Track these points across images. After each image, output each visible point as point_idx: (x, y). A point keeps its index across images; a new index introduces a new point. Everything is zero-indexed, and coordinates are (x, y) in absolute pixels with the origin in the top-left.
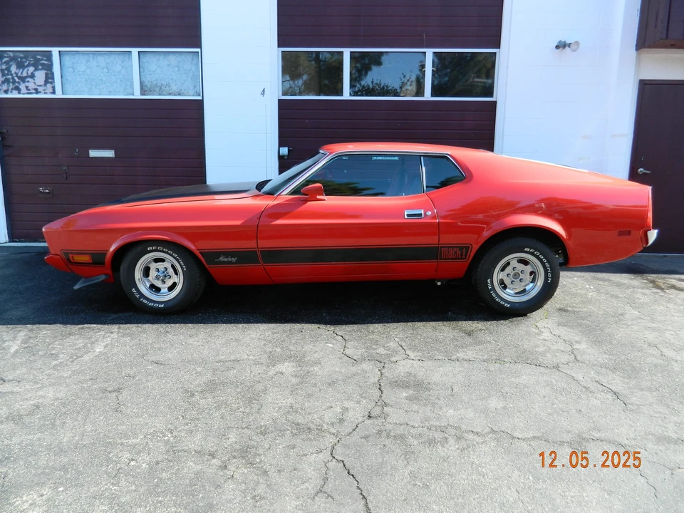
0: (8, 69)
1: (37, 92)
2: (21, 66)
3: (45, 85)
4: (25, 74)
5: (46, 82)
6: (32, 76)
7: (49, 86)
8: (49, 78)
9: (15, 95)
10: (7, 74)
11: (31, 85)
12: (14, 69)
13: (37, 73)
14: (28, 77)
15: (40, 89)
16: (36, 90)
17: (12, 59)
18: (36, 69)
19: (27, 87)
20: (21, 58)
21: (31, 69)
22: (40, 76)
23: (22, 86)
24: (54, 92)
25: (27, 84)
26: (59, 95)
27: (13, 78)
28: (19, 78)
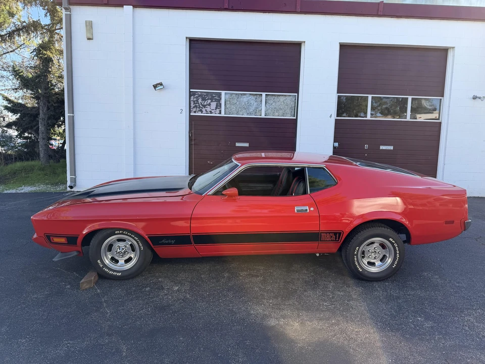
0: (197, 101)
1: (211, 112)
2: (204, 99)
3: (216, 109)
4: (205, 104)
5: (216, 108)
6: (209, 105)
7: (218, 110)
8: (219, 106)
9: (199, 114)
10: (196, 103)
11: (208, 109)
12: (200, 101)
13: (212, 103)
14: (206, 105)
15: (213, 111)
16: (211, 111)
17: (200, 96)
18: (212, 102)
19: (206, 110)
20: (205, 95)
21: (209, 101)
22: (214, 105)
23: (204, 110)
24: (220, 113)
25: (206, 109)
26: (223, 114)
27: (199, 105)
28: (202, 105)
